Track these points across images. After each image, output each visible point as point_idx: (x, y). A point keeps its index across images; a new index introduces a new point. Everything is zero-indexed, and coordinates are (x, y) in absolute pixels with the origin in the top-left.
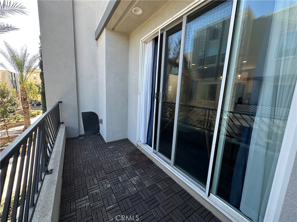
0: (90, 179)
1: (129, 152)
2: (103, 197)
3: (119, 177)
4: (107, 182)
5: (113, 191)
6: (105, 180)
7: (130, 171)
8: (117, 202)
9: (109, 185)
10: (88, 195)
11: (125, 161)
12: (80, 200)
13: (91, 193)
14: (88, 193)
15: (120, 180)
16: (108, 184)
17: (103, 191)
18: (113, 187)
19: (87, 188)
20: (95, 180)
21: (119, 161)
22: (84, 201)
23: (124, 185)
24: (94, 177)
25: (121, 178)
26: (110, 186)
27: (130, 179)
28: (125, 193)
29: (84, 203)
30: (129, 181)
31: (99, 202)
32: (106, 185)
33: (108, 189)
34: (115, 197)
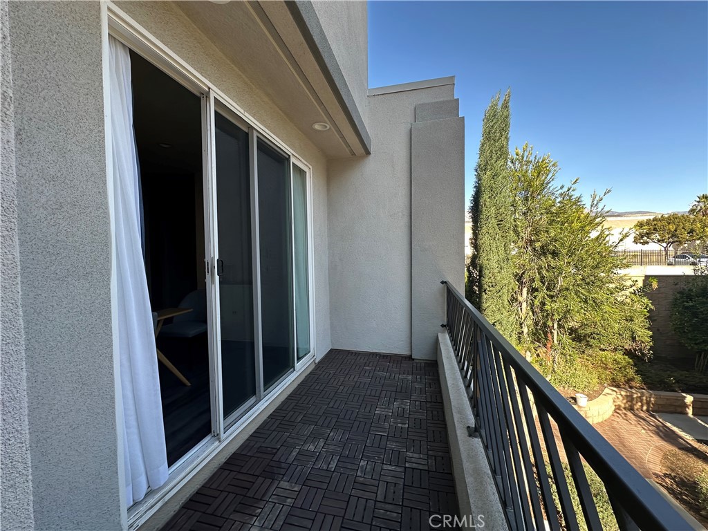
4: (362, 472)
9: (363, 463)
10: (405, 468)
15: (336, 461)
22: (415, 461)
32: (368, 467)
33: (368, 459)
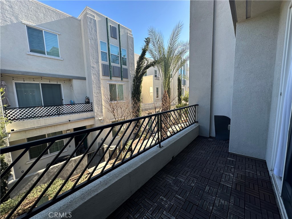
0: (187, 170)
1: (248, 175)
2: (182, 187)
3: (208, 187)
5: (191, 190)
6: (195, 179)
7: (225, 191)
8: (186, 200)
10: (176, 178)
11: (231, 180)
12: (170, 176)
13: (179, 178)
14: (177, 176)
15: (206, 189)
16: (193, 183)
17: (186, 184)
18: (194, 188)
19: (180, 173)
20: (189, 173)
21: (224, 175)
23: (205, 195)
24: (190, 171)
25: (208, 189)
26: (193, 185)
27: (216, 196)
28: (198, 201)
29: (170, 180)
30: (213, 197)
31: (176, 187)
32: (191, 182)
34: (188, 195)
